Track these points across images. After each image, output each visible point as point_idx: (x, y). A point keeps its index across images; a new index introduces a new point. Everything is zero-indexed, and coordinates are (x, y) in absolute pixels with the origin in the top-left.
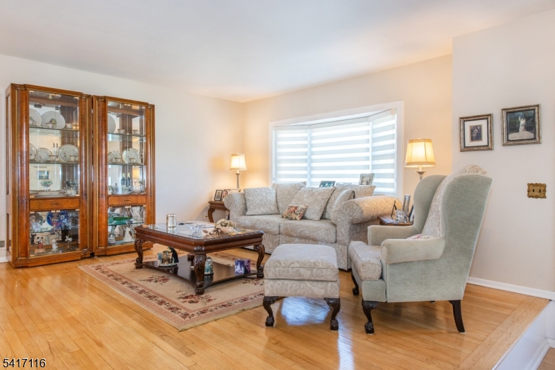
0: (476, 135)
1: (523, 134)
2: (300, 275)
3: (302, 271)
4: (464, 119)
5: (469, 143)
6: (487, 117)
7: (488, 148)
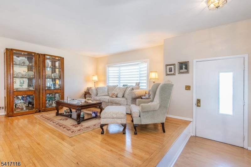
0: (171, 71)
1: (184, 70)
2: (113, 116)
3: (113, 115)
4: (167, 65)
5: (168, 73)
6: (174, 65)
7: (174, 74)
